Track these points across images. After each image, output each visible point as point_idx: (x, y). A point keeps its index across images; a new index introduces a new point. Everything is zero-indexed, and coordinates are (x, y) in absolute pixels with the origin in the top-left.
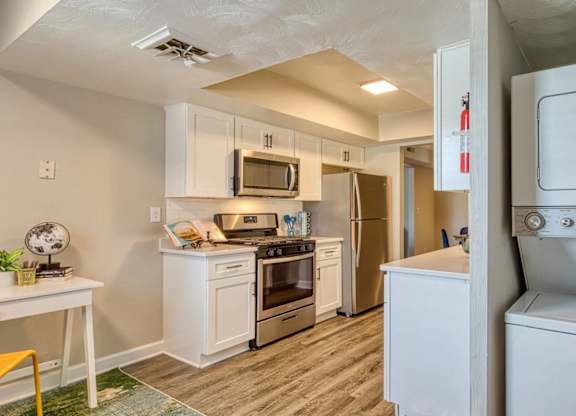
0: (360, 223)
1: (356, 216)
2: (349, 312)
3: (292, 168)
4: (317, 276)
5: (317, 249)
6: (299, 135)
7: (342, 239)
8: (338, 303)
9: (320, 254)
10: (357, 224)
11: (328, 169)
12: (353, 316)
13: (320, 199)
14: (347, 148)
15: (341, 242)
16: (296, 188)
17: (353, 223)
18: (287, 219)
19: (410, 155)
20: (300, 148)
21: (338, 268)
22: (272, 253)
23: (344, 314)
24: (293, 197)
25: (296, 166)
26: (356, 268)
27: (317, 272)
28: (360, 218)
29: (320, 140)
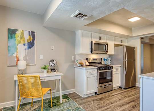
0: (127, 61)
1: (125, 59)
2: (123, 87)
3: (106, 46)
4: (113, 76)
5: (113, 68)
6: (108, 36)
7: (121, 66)
8: (119, 84)
9: (114, 70)
10: (126, 62)
11: (116, 45)
12: (124, 89)
13: (114, 54)
14: (122, 39)
15: (121, 67)
16: (107, 51)
17: (124, 61)
18: (104, 59)
19: (143, 40)
20: (108, 40)
21: (120, 74)
22: (101, 69)
23: (121, 88)
24: (106, 53)
25: (107, 45)
26: (125, 75)
27: (113, 75)
28: (127, 60)
29: (114, 37)
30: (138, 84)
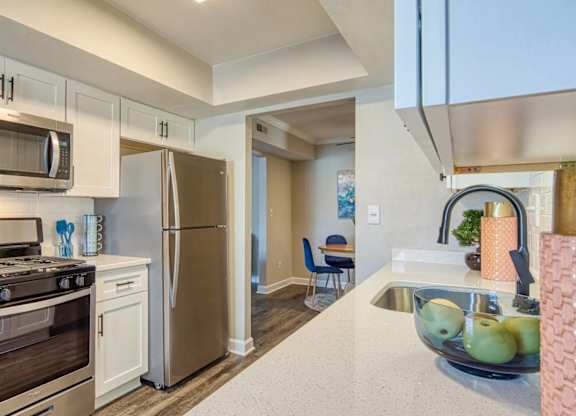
0: (177, 234)
1: (172, 222)
2: (159, 382)
5: (99, 281)
6: (73, 86)
7: (149, 261)
10: (172, 237)
11: (129, 147)
12: (165, 389)
13: (117, 196)
14: (165, 117)
15: (148, 265)
17: (167, 233)
18: (61, 227)
21: (142, 311)
23: (152, 384)
24: (64, 190)
25: (65, 137)
26: (172, 309)
27: (97, 321)
28: (177, 226)
29: (116, 99)
30: (237, 341)
